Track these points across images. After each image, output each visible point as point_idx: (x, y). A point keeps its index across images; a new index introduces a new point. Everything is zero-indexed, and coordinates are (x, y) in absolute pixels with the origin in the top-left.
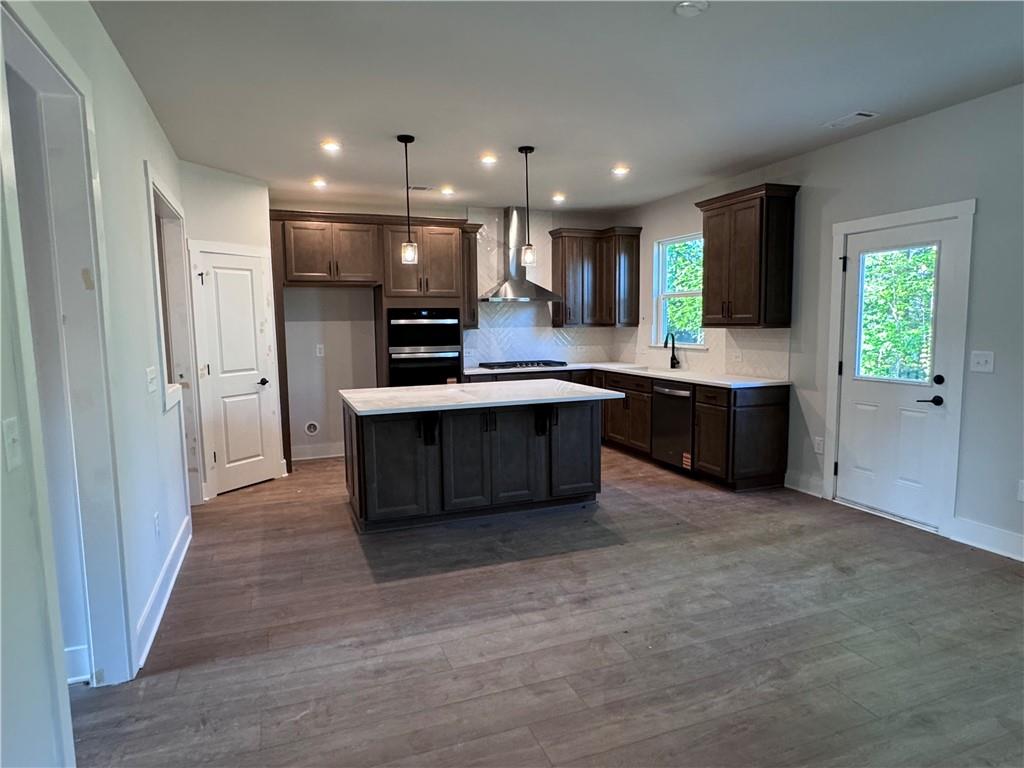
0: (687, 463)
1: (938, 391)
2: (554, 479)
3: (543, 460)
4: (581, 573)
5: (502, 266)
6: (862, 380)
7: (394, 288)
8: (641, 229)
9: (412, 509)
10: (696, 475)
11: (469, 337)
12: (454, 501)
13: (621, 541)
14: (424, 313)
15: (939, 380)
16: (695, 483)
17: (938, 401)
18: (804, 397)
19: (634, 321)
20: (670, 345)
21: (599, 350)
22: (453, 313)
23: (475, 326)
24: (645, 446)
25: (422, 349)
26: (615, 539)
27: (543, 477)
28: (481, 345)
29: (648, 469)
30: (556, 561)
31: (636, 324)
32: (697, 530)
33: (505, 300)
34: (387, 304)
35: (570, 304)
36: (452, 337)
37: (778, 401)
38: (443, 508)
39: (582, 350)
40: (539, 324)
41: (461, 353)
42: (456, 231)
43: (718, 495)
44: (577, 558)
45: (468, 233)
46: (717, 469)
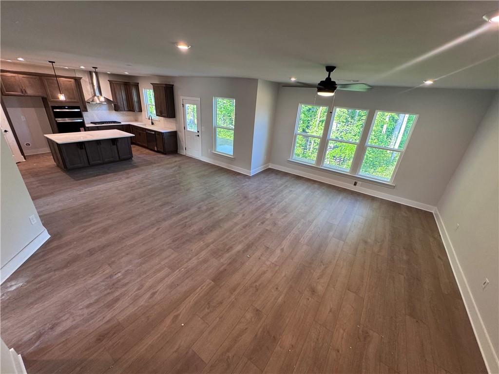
0: (156, 149)
1: (198, 134)
2: (120, 156)
3: (116, 151)
4: (128, 173)
5: (92, 90)
6: (188, 131)
7: (52, 98)
8: (138, 83)
9: (80, 165)
10: (158, 152)
11: (85, 114)
12: (92, 163)
13: (138, 167)
14: (66, 107)
15: (198, 132)
16: (158, 154)
17: (198, 136)
18: (179, 134)
19: (141, 111)
20: (150, 118)
21: (132, 118)
22: (78, 108)
23: (86, 111)
24: (146, 145)
25: (67, 119)
26: (137, 167)
27: (117, 155)
28: (90, 117)
29: (148, 151)
30: (122, 172)
31: (142, 111)
32: (155, 163)
33: (97, 103)
34: (50, 104)
35: (119, 104)
36: (79, 115)
37: (174, 135)
38: (89, 164)
39: (125, 118)
40: (110, 109)
41: (83, 120)
42: (72, 80)
43: (162, 156)
44: (127, 171)
45: (77, 81)
46: (162, 150)
